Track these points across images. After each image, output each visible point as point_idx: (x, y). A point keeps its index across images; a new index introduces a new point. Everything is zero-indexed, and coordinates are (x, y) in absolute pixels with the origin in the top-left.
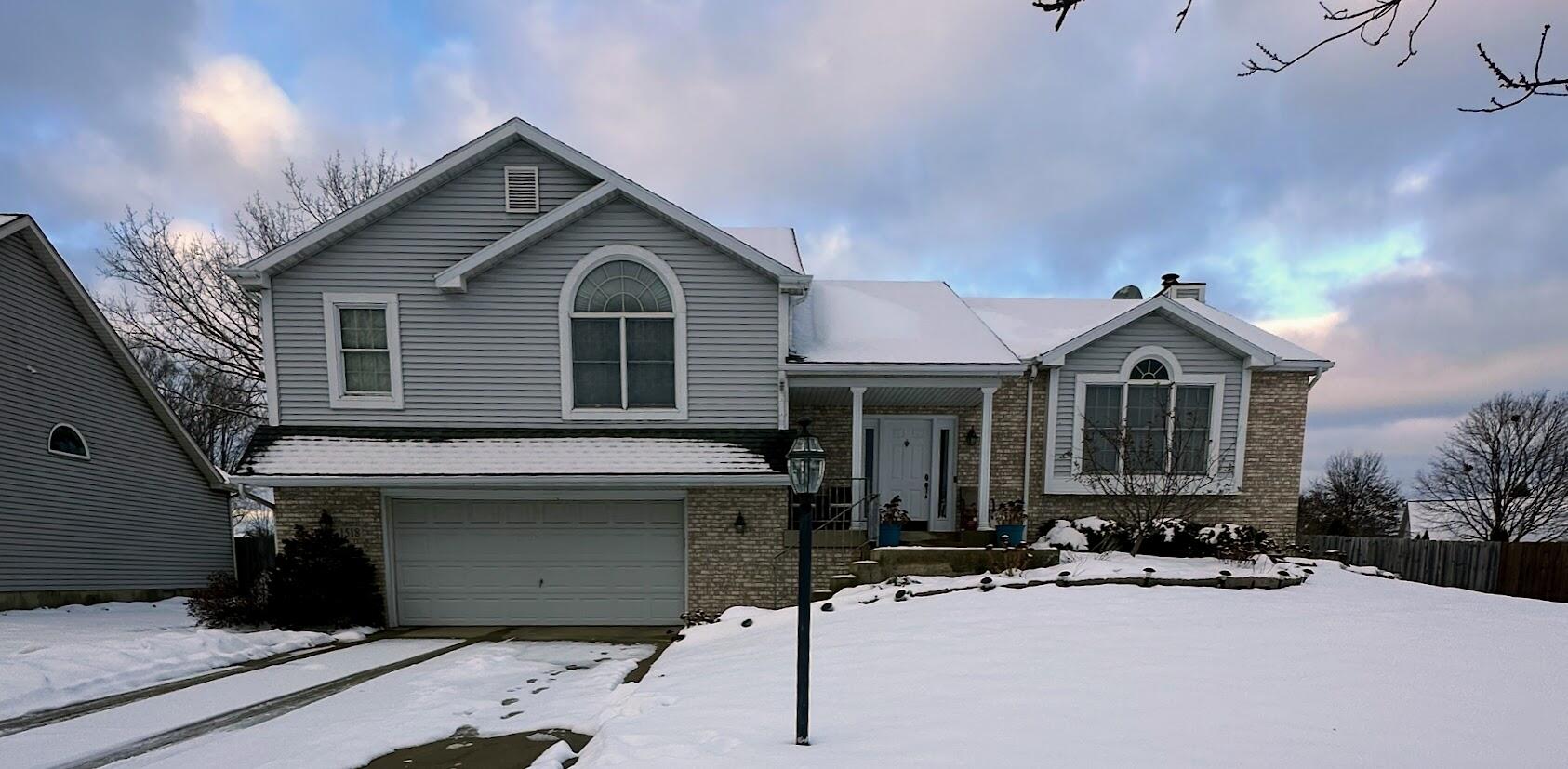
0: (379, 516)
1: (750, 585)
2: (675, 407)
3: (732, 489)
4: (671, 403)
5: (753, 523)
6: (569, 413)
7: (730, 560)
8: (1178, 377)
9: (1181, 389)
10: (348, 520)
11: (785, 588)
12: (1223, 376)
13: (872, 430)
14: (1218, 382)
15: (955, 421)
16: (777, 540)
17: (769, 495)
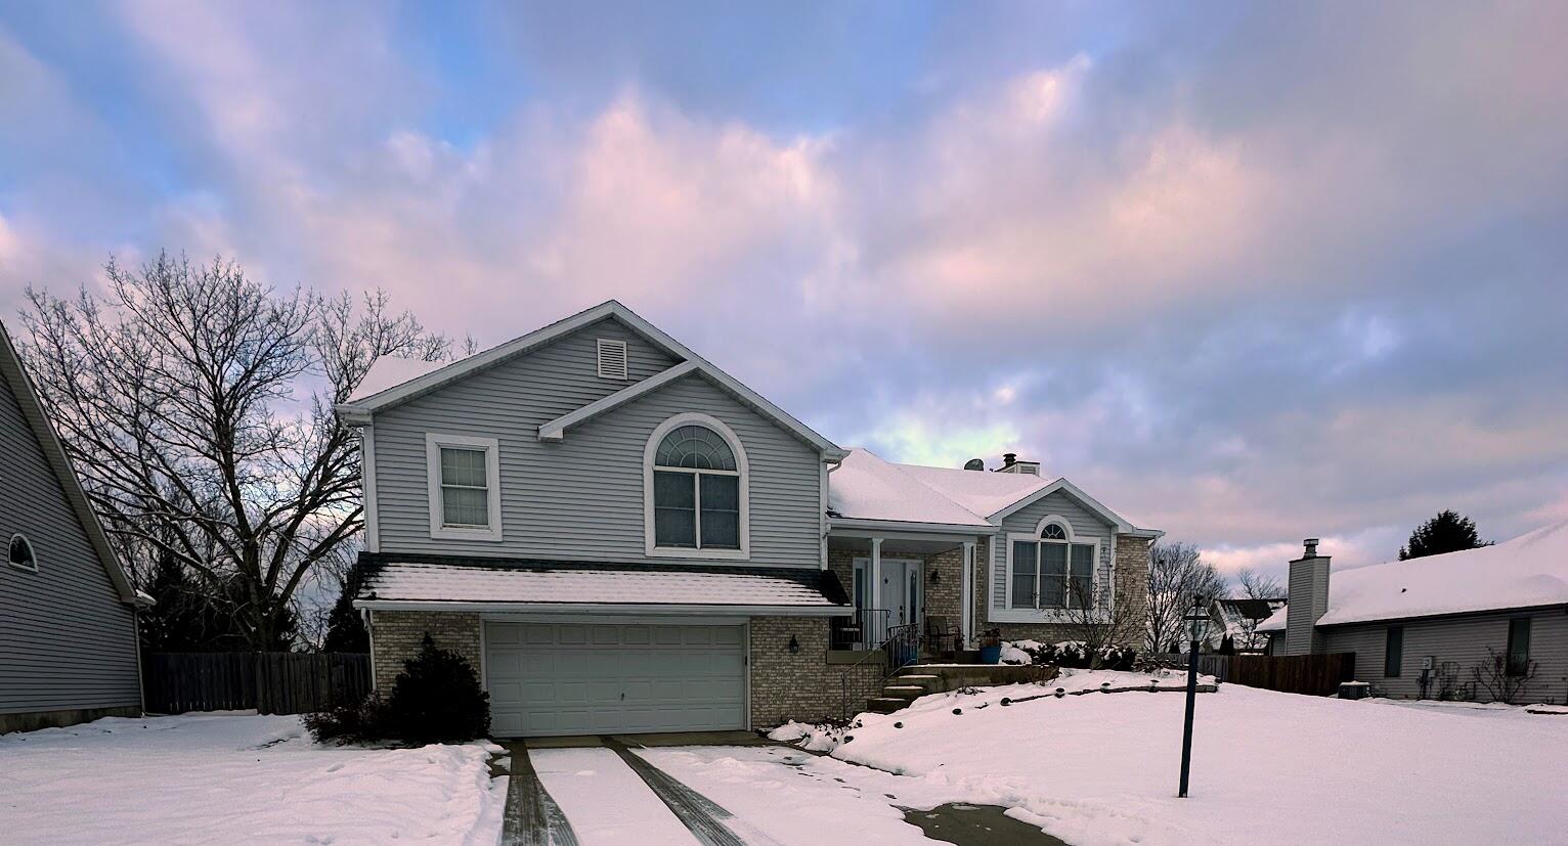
0: (478, 637)
1: (800, 695)
2: (739, 548)
3: (786, 617)
4: (735, 544)
5: (803, 645)
6: (652, 551)
7: (786, 674)
8: (1072, 538)
9: (1073, 546)
10: (448, 641)
11: (827, 698)
12: (1099, 539)
13: (861, 570)
14: (1097, 542)
15: (921, 564)
16: (821, 658)
17: (814, 622)
